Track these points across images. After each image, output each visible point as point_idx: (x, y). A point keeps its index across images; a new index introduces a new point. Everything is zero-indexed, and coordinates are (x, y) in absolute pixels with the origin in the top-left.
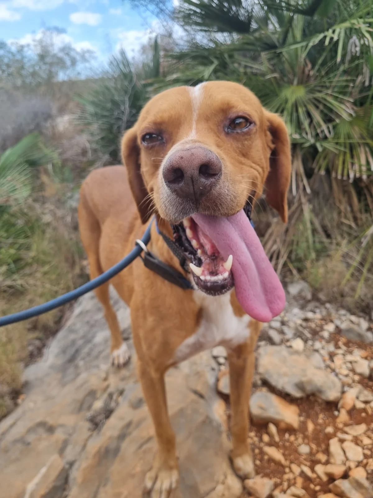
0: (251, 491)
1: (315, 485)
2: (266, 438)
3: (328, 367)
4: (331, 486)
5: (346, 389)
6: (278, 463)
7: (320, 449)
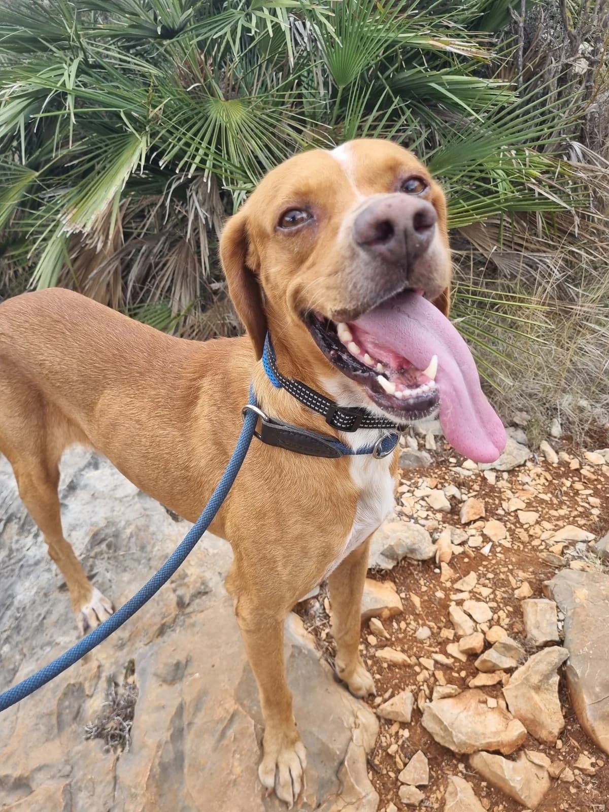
0: (390, 717)
1: (458, 672)
2: (372, 640)
3: (401, 514)
4: (477, 663)
5: (436, 536)
6: (405, 666)
7: (442, 625)
